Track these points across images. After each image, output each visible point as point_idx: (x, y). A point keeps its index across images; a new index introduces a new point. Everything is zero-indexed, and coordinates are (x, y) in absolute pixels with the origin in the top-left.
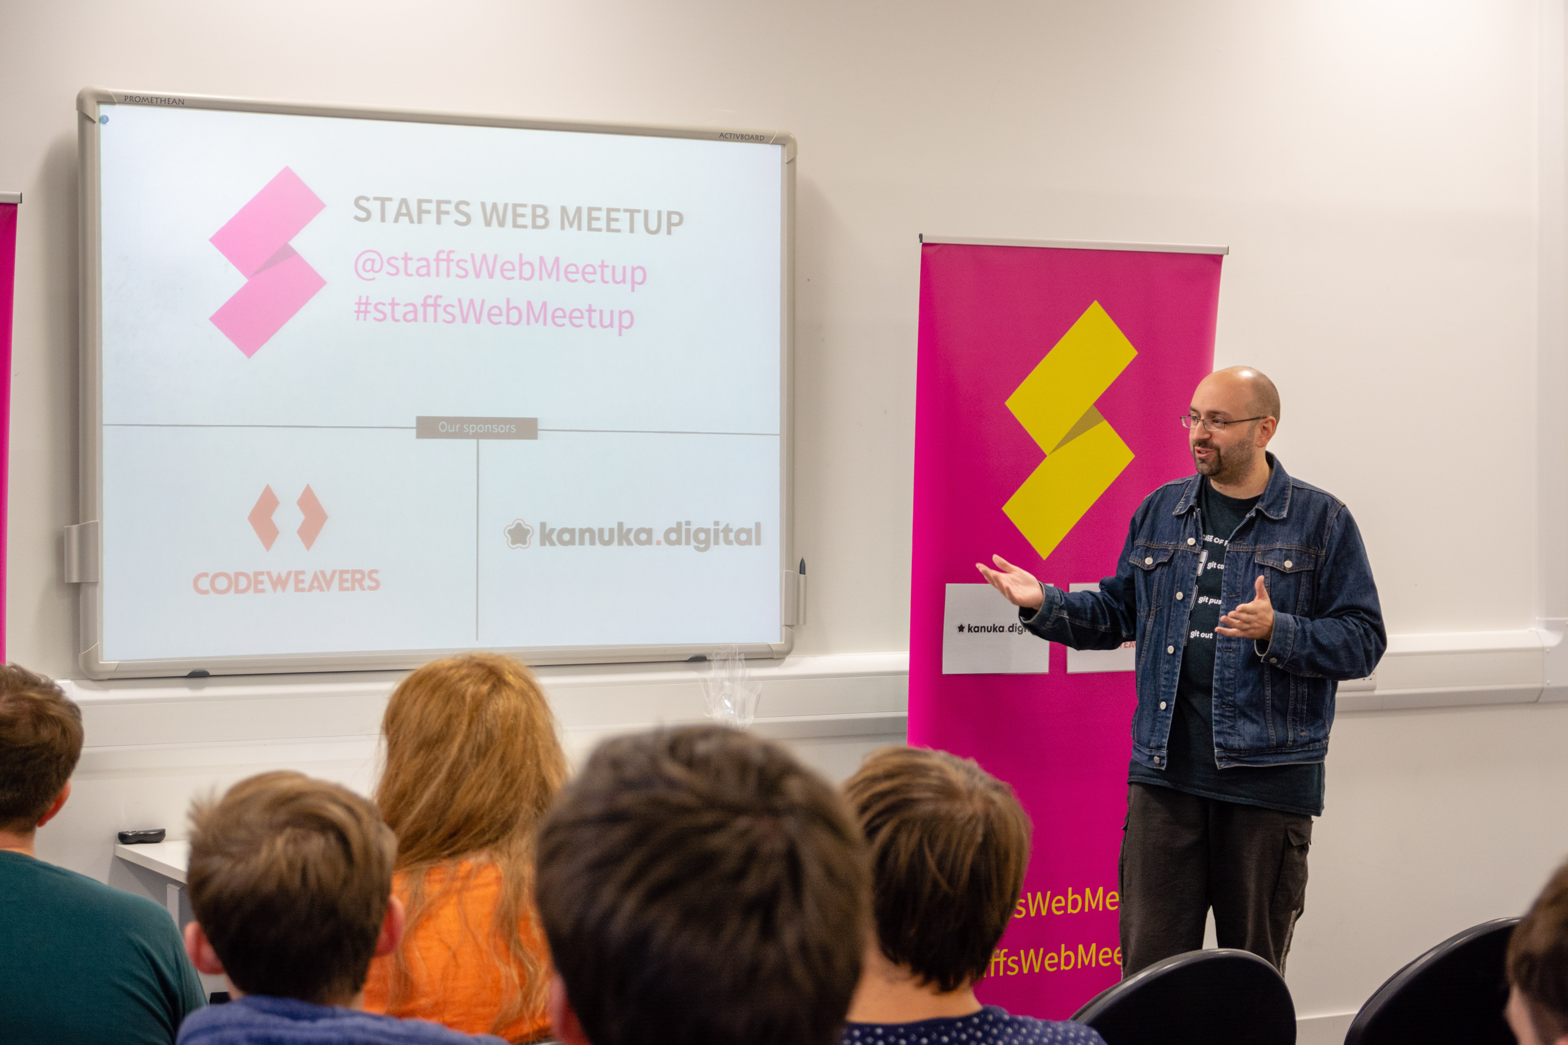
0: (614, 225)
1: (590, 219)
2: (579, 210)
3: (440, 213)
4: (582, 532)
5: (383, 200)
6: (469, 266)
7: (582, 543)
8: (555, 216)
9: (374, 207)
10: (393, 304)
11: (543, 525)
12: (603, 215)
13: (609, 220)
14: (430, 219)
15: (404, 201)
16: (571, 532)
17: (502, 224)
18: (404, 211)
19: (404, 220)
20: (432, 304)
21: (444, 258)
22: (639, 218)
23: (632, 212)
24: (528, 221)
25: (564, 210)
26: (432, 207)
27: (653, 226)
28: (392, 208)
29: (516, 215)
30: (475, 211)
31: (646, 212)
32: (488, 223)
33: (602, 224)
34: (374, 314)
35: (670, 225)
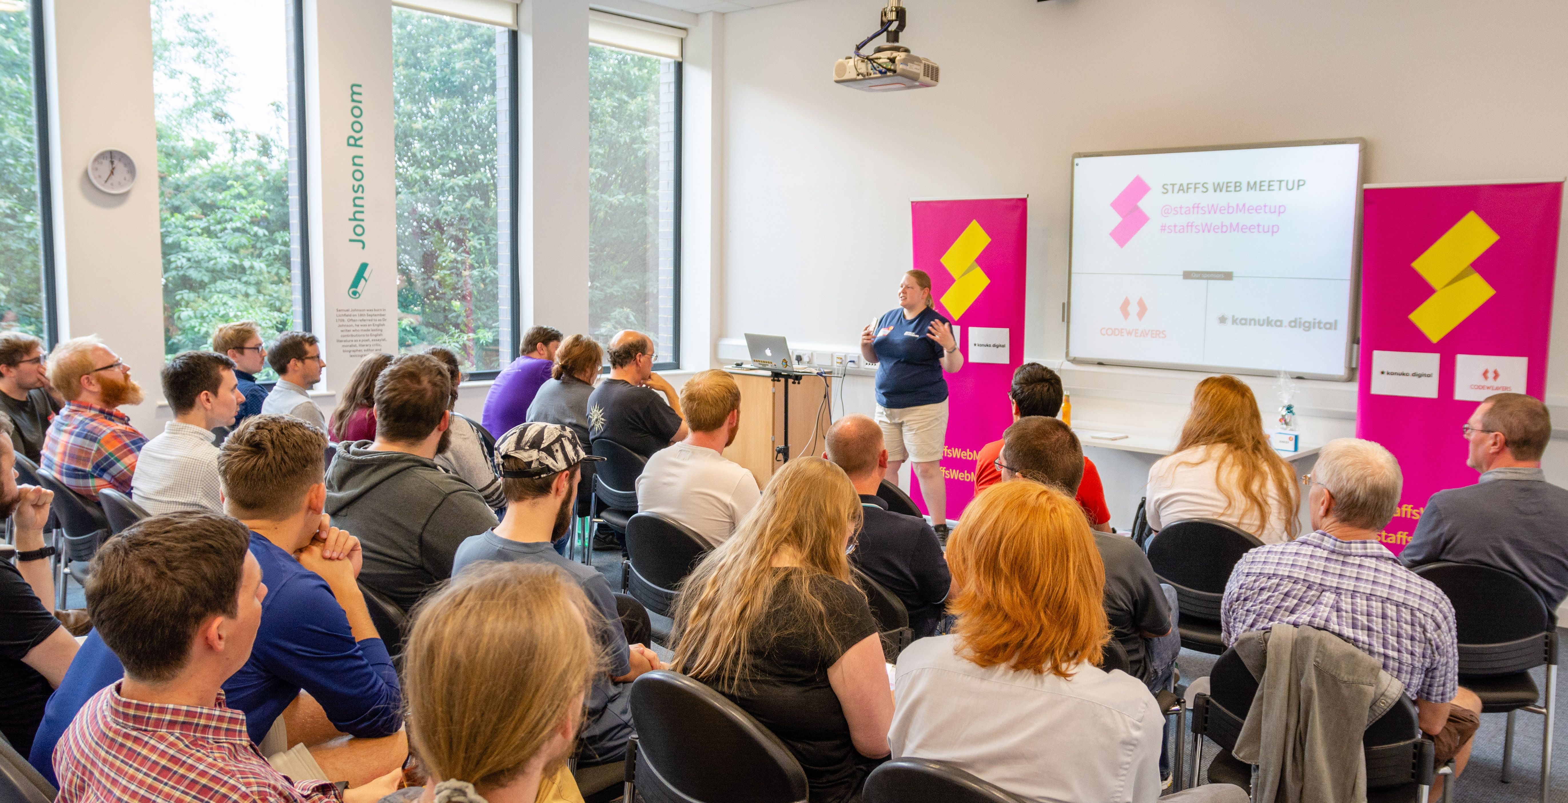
0: (1271, 188)
1: (1261, 186)
2: (1255, 183)
3: (1195, 188)
4: (1251, 320)
5: (1173, 185)
6: (1206, 209)
7: (1250, 324)
8: (1244, 186)
9: (1170, 188)
10: (1175, 226)
11: (1233, 316)
12: (1266, 184)
13: (1269, 186)
14: (1191, 191)
15: (1181, 185)
16: (1246, 320)
17: (1221, 191)
18: (1181, 189)
19: (1181, 192)
20: (1190, 225)
21: (1196, 207)
22: (1284, 184)
23: (1280, 181)
24: (1232, 189)
25: (1249, 183)
26: (1192, 186)
27: (1290, 187)
28: (1176, 188)
29: (1227, 187)
30: (1210, 187)
31: (1287, 182)
32: (1215, 191)
33: (1266, 188)
34: (1167, 230)
35: (1299, 186)
